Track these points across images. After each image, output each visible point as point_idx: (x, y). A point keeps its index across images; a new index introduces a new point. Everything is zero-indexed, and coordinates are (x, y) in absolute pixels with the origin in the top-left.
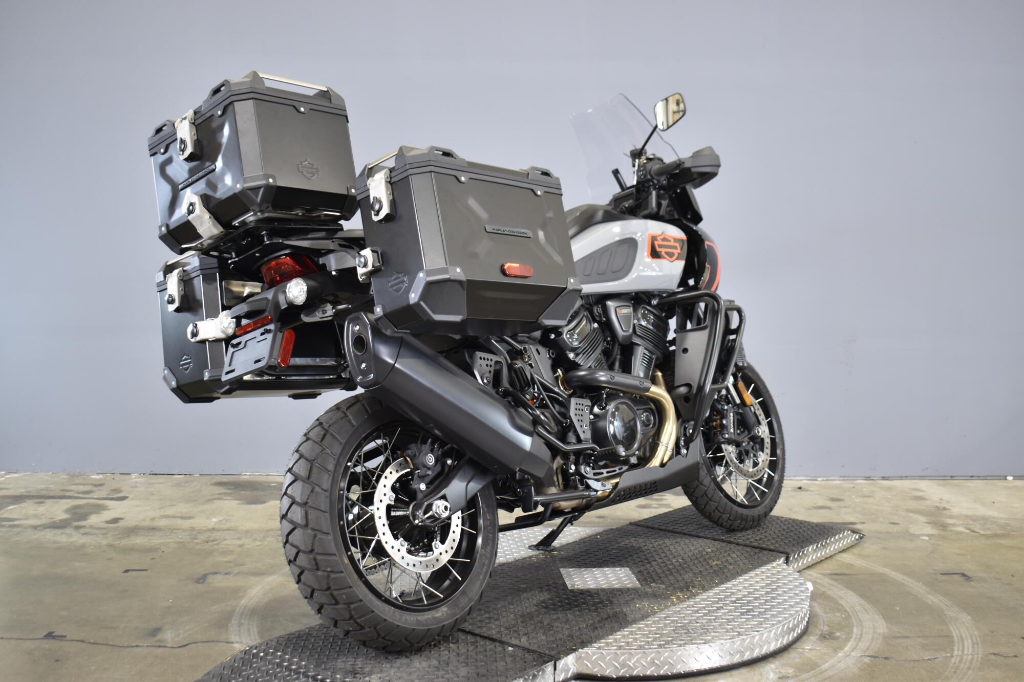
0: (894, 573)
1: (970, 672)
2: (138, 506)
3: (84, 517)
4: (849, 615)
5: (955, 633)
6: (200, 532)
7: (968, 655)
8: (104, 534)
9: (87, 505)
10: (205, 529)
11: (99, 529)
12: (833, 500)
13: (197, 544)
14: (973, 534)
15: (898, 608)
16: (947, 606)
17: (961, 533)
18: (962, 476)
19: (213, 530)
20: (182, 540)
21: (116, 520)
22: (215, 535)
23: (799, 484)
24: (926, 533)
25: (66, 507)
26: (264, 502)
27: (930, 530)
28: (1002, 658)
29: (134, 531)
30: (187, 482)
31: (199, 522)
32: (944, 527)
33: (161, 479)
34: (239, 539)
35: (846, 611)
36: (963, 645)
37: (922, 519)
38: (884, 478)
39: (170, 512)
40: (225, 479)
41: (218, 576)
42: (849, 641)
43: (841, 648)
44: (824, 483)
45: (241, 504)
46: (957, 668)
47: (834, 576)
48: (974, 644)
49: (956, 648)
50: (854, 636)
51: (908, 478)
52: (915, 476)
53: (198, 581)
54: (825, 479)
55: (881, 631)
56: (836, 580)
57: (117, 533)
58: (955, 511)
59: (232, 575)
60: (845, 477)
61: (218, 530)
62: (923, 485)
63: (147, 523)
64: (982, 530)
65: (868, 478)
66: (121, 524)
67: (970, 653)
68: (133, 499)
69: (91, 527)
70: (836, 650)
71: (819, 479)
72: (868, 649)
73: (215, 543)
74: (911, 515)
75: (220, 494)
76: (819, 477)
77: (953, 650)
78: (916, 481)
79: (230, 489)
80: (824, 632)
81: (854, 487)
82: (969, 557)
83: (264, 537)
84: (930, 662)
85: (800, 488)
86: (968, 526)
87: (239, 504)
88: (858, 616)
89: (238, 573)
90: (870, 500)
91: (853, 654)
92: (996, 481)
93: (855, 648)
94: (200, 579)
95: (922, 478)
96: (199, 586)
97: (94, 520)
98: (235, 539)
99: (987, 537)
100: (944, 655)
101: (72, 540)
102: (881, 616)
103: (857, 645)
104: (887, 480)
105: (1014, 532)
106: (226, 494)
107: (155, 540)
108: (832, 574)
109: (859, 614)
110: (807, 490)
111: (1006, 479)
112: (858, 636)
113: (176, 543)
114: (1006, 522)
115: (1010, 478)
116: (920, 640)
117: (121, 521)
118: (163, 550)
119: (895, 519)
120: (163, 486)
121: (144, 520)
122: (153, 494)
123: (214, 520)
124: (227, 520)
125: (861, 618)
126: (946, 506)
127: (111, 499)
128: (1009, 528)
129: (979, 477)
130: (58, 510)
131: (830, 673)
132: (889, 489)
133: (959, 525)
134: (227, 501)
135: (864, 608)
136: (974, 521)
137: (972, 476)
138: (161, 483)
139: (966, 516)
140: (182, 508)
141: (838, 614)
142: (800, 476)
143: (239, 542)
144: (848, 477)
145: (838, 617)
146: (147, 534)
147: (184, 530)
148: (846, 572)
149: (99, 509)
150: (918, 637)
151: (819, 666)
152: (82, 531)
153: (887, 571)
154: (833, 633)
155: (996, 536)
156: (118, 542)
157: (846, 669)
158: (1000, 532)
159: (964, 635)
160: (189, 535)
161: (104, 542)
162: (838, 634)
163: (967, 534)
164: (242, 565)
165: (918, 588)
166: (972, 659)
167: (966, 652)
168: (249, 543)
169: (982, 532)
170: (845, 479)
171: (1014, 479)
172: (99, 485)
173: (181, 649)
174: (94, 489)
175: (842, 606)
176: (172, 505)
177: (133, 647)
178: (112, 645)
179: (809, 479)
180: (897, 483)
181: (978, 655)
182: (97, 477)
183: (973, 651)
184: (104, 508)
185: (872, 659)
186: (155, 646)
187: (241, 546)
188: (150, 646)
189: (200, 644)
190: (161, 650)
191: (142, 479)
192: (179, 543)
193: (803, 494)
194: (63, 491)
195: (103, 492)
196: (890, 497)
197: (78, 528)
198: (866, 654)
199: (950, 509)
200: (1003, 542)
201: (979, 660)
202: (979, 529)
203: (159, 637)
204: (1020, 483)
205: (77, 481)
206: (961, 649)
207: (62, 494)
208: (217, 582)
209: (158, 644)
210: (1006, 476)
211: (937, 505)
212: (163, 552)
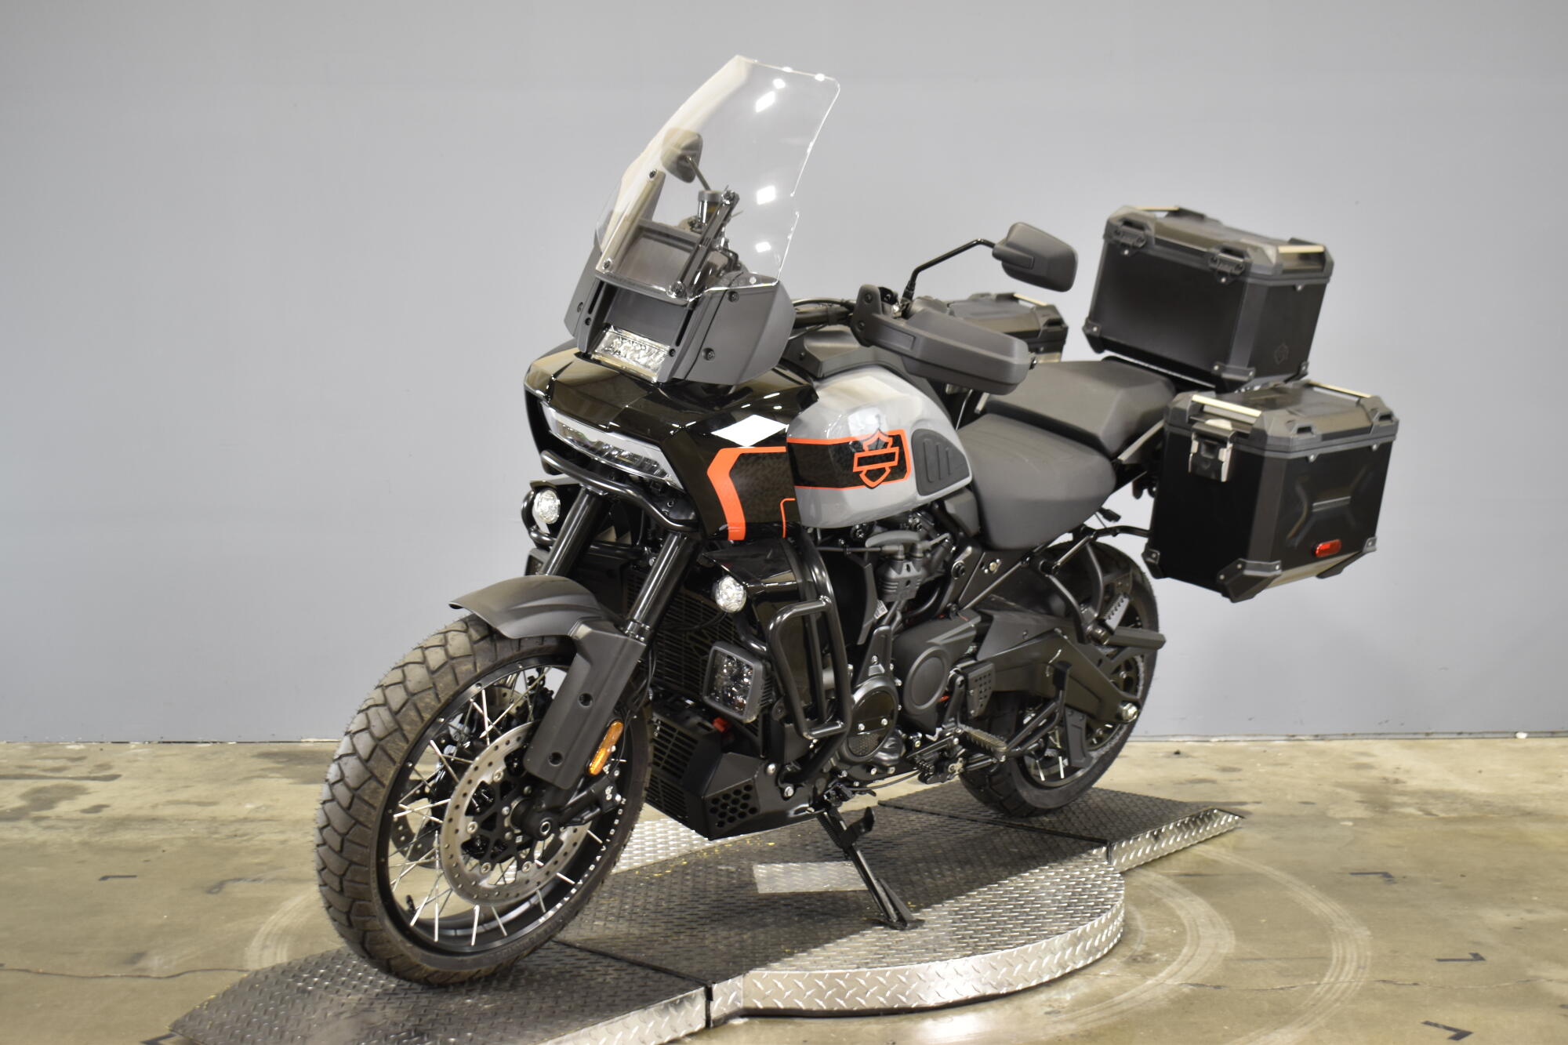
0: (1277, 873)
1: (1338, 1004)
2: (134, 788)
3: (50, 804)
4: (1184, 929)
5: (1336, 951)
6: (224, 823)
7: (1343, 982)
8: (76, 828)
9: (57, 787)
10: (233, 818)
11: (69, 820)
12: (1225, 770)
13: (217, 840)
14: (1429, 817)
15: (1264, 921)
16: (1341, 918)
17: (1408, 816)
18: (1443, 733)
19: (245, 820)
20: (195, 835)
21: (97, 808)
22: (247, 827)
23: (1176, 747)
24: (1352, 816)
25: (24, 790)
27: (1360, 812)
28: (1393, 987)
29: (123, 822)
30: (215, 753)
31: (224, 810)
32: (1384, 807)
33: (176, 749)
34: (282, 832)
35: (1182, 925)
36: (1342, 969)
37: (1355, 797)
38: (1317, 737)
39: (183, 795)
40: (275, 748)
41: (242, 883)
42: (1169, 965)
43: (1153, 974)
44: (1220, 745)
45: (295, 783)
46: (1320, 999)
47: (1183, 878)
48: (1359, 967)
49: (1328, 974)
50: (1180, 958)
51: (1357, 737)
52: (1369, 734)
53: (210, 891)
54: (1223, 739)
55: (1224, 951)
56: (1182, 883)
57: (98, 825)
58: (1413, 784)
59: (262, 882)
60: (1255, 735)
61: (253, 821)
62: (1378, 747)
63: (146, 812)
64: (1444, 812)
65: (1291, 737)
66: (105, 813)
67: (1347, 980)
68: (127, 778)
69: (59, 818)
70: (1145, 977)
71: (1214, 740)
72: (1194, 975)
73: (245, 838)
74: (1339, 790)
75: (263, 770)
76: (1213, 736)
77: (1323, 975)
78: (1370, 741)
79: (278, 763)
80: (1136, 954)
81: (1265, 751)
82: (1406, 850)
84: (1281, 991)
85: (1177, 753)
86: (1423, 807)
87: (289, 784)
88: (1198, 931)
89: (273, 880)
90: (1284, 770)
91: (1170, 982)
92: (1498, 740)
93: (1176, 973)
94: (215, 887)
95: (1379, 735)
96: (211, 897)
97: (64, 808)
98: (277, 833)
99: (1447, 821)
100: (1307, 983)
101: (27, 836)
102: (1233, 932)
103: (1180, 969)
104: (1322, 740)
105: (1494, 813)
106: (272, 770)
107: (154, 836)
108: (1181, 875)
109: (1200, 928)
110: (1187, 756)
111: (1515, 737)
112: (1186, 959)
113: (185, 838)
115: (1522, 736)
116: (1278, 963)
117: (105, 809)
118: (164, 848)
119: (1311, 797)
120: (177, 760)
121: (140, 808)
122: (159, 771)
123: (249, 806)
124: (268, 807)
125: (1201, 934)
126: (1401, 777)
127: (94, 779)
128: (1488, 807)
129: (1470, 734)
130: (10, 796)
131: (1125, 1007)
132: (1321, 753)
133: (1409, 805)
134: (272, 780)
135: (1211, 920)
136: (1436, 798)
137: (1460, 733)
138: (176, 755)
139: (1427, 792)
140: (201, 791)
141: (1167, 929)
142: (1183, 736)
143: (282, 837)
144: (1261, 735)
145: (1167, 932)
146: (143, 827)
147: (200, 821)
148: (1204, 872)
149: (73, 792)
150: (1277, 959)
151: (1112, 998)
152: (44, 823)
153: (1268, 869)
154: (1150, 954)
155: (1464, 820)
156: (97, 839)
157: (1150, 1001)
158: (1470, 814)
159: (1349, 956)
160: (207, 828)
161: (76, 839)
162: (1157, 955)
163: (1418, 817)
164: (282, 868)
165: (1306, 893)
166: (1348, 988)
167: (1341, 979)
168: (295, 838)
169: (1442, 815)
170: (1255, 738)
171: (1527, 737)
172: (78, 758)
173: (171, 980)
174: (69, 764)
175: (1178, 918)
176: (187, 787)
177: (101, 977)
178: (70, 976)
179: (1196, 739)
180: (1337, 745)
181: (1359, 981)
182: (77, 747)
183: (1353, 978)
184: (82, 791)
185: (1195, 988)
186: (132, 977)
187: (283, 842)
188: (126, 976)
189: (199, 973)
190: (142, 981)
191: (146, 751)
192: (189, 839)
193: (1180, 761)
194: (21, 767)
195: (83, 769)
196: (1316, 764)
197: (37, 819)
198: (1189, 982)
199: (1404, 782)
200: (1471, 828)
201: (1358, 988)
202: (1438, 809)
203: (141, 964)
204: (1536, 743)
205: (45, 754)
206: (1336, 974)
207: (18, 772)
208: (238, 890)
209: (138, 973)
210: (1516, 733)
211: (1388, 775)
212: (163, 851)
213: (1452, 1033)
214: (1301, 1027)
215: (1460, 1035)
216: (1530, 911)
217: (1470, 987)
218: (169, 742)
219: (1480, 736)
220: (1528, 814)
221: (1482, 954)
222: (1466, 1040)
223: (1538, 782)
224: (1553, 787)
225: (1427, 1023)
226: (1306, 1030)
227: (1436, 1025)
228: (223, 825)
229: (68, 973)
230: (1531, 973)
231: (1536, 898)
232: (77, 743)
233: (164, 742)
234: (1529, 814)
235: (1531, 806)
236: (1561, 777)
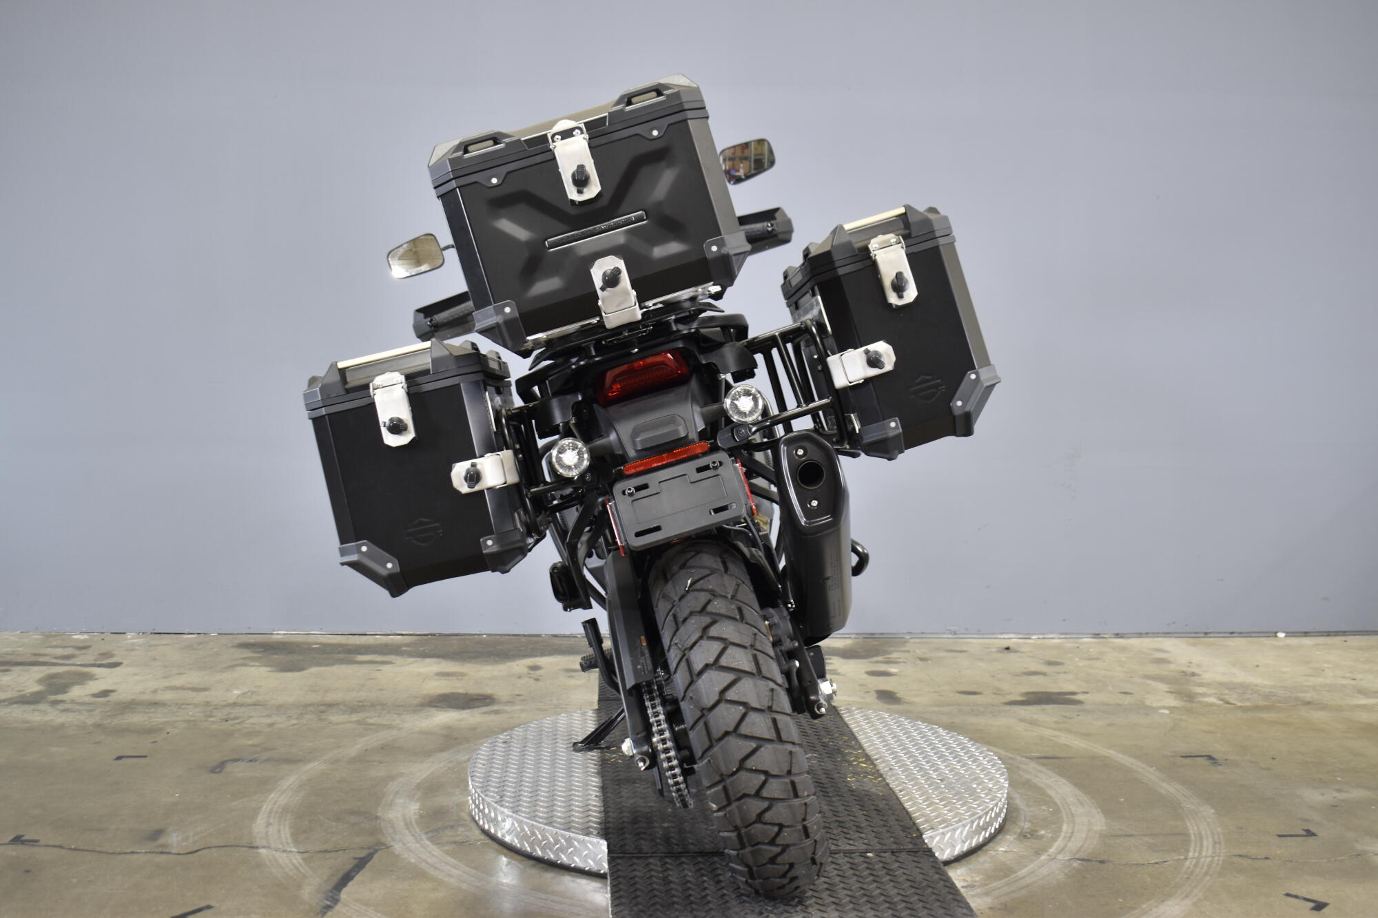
0: (1121, 756)
1: (1208, 878)
2: (135, 674)
3: (64, 689)
4: (1059, 808)
5: (1192, 830)
6: (217, 707)
7: (1206, 857)
8: (89, 711)
9: (68, 673)
10: (224, 703)
11: (83, 704)
12: (1050, 663)
13: (213, 723)
14: (1227, 706)
15: (1122, 800)
16: (1185, 796)
17: (1211, 705)
18: (1219, 633)
19: (235, 704)
20: (193, 719)
21: (105, 693)
22: (237, 711)
23: (1005, 643)
24: (1166, 705)
25: (39, 676)
26: (302, 669)
27: (1172, 701)
28: (1250, 861)
29: (130, 706)
30: (201, 643)
31: (216, 696)
32: (1190, 697)
33: (167, 639)
34: (268, 716)
35: (1055, 803)
36: (1201, 845)
37: (1163, 687)
38: (1117, 635)
39: (177, 682)
40: (252, 639)
41: (239, 763)
42: (1056, 841)
43: (1045, 850)
44: (1039, 642)
45: (272, 671)
46: (1192, 873)
47: (1045, 761)
48: (1215, 843)
49: (1192, 849)
50: (1063, 834)
51: (1150, 635)
52: (1159, 633)
53: (213, 771)
54: (1041, 636)
55: (1097, 828)
56: (1044, 765)
57: (107, 709)
58: (1207, 677)
59: (258, 763)
60: (1067, 634)
61: (242, 705)
62: (1168, 644)
63: (147, 697)
64: (1240, 701)
65: (1096, 636)
66: (113, 697)
67: (1209, 854)
68: (128, 666)
69: (73, 702)
70: (1038, 852)
71: (1034, 637)
72: (1079, 851)
73: (237, 721)
74: (1149, 682)
75: (244, 659)
76: (1033, 634)
77: (1187, 851)
78: (1159, 639)
79: (258, 652)
80: (1024, 830)
81: (1078, 647)
82: (1219, 735)
83: (302, 714)
84: (1157, 866)
85: (1008, 649)
86: (1222, 697)
87: (268, 672)
88: (1070, 809)
89: (267, 760)
90: (1098, 664)
91: (1060, 857)
92: (1262, 639)
93: (1063, 849)
94: (216, 768)
95: (1167, 634)
96: (213, 777)
97: (76, 692)
98: (264, 716)
99: (1245, 709)
100: (1176, 858)
101: (47, 718)
102: (1099, 810)
103: (1066, 845)
104: (1121, 637)
105: (1280, 703)
106: (252, 659)
107: (158, 718)
108: (1041, 758)
109: (1071, 807)
110: (1016, 652)
111: (1276, 636)
112: (1068, 835)
113: (185, 721)
114: (1271, 690)
115: (1281, 635)
116: (1146, 839)
117: (112, 694)
118: (168, 731)
119: (1128, 688)
120: (168, 649)
121: (143, 693)
122: (155, 659)
123: (236, 692)
124: (253, 693)
125: (1074, 812)
126: (1196, 670)
127: (100, 666)
128: (1274, 698)
129: (1240, 633)
130: (29, 680)
131: (1029, 881)
132: (1123, 649)
133: (1210, 696)
134: (253, 668)
135: (1078, 800)
136: (1230, 689)
137: (1232, 633)
138: (167, 645)
139: (1221, 684)
140: (193, 678)
141: (1044, 808)
142: (1008, 633)
143: (269, 721)
144: (1072, 633)
145: (1044, 810)
146: (147, 710)
147: (196, 706)
148: (1059, 755)
149: (83, 678)
150: (1144, 835)
151: (1016, 872)
152: (60, 707)
153: (1111, 753)
154: (1036, 831)
155: (1257, 708)
156: (108, 721)
157: (1049, 875)
158: (1262, 703)
159: (1203, 833)
160: (203, 712)
161: (90, 721)
162: (1043, 832)
163: (1219, 706)
164: (272, 749)
165: (1150, 775)
166: (1211, 862)
167: (1204, 854)
168: (281, 721)
169: (1239, 704)
170: (1067, 636)
171: (1286, 636)
172: (84, 647)
173: (190, 855)
174: (77, 652)
175: (1050, 797)
176: (181, 674)
177: (127, 853)
178: (100, 852)
179: (1020, 636)
180: (1134, 642)
181: (1220, 856)
182: (81, 637)
183: (1213, 853)
184: (90, 677)
185: (1084, 863)
186: (156, 853)
187: (271, 725)
188: (149, 852)
189: (214, 850)
190: (164, 857)
191: (140, 641)
192: (188, 721)
193: (1011, 656)
194: (35, 655)
195: (89, 657)
196: (1123, 659)
197: (55, 703)
198: (1077, 857)
199: (1199, 675)
200: (1265, 715)
201: (1221, 862)
202: (1235, 700)
203: (161, 841)
204: (1293, 641)
205: (55, 643)
206: (1198, 849)
207: (34, 659)
208: (239, 770)
209: (160, 850)
210: (1277, 633)
211: (1185, 669)
212: (168, 733)
213: (1312, 905)
214: (1183, 899)
215: (1319, 906)
216: (1339, 791)
217: (1313, 861)
218: (160, 634)
219: (1248, 635)
220: (1307, 703)
221: (1313, 829)
222: (1325, 910)
223: (1306, 675)
224: (1320, 680)
225: (1288, 895)
226: (1188, 902)
227: (1296, 897)
228: (216, 709)
229: (98, 849)
230: (1359, 847)
231: (1339, 779)
232: (81, 633)
233: (155, 633)
234: (1309, 703)
235: (1308, 696)
236: (1323, 670)
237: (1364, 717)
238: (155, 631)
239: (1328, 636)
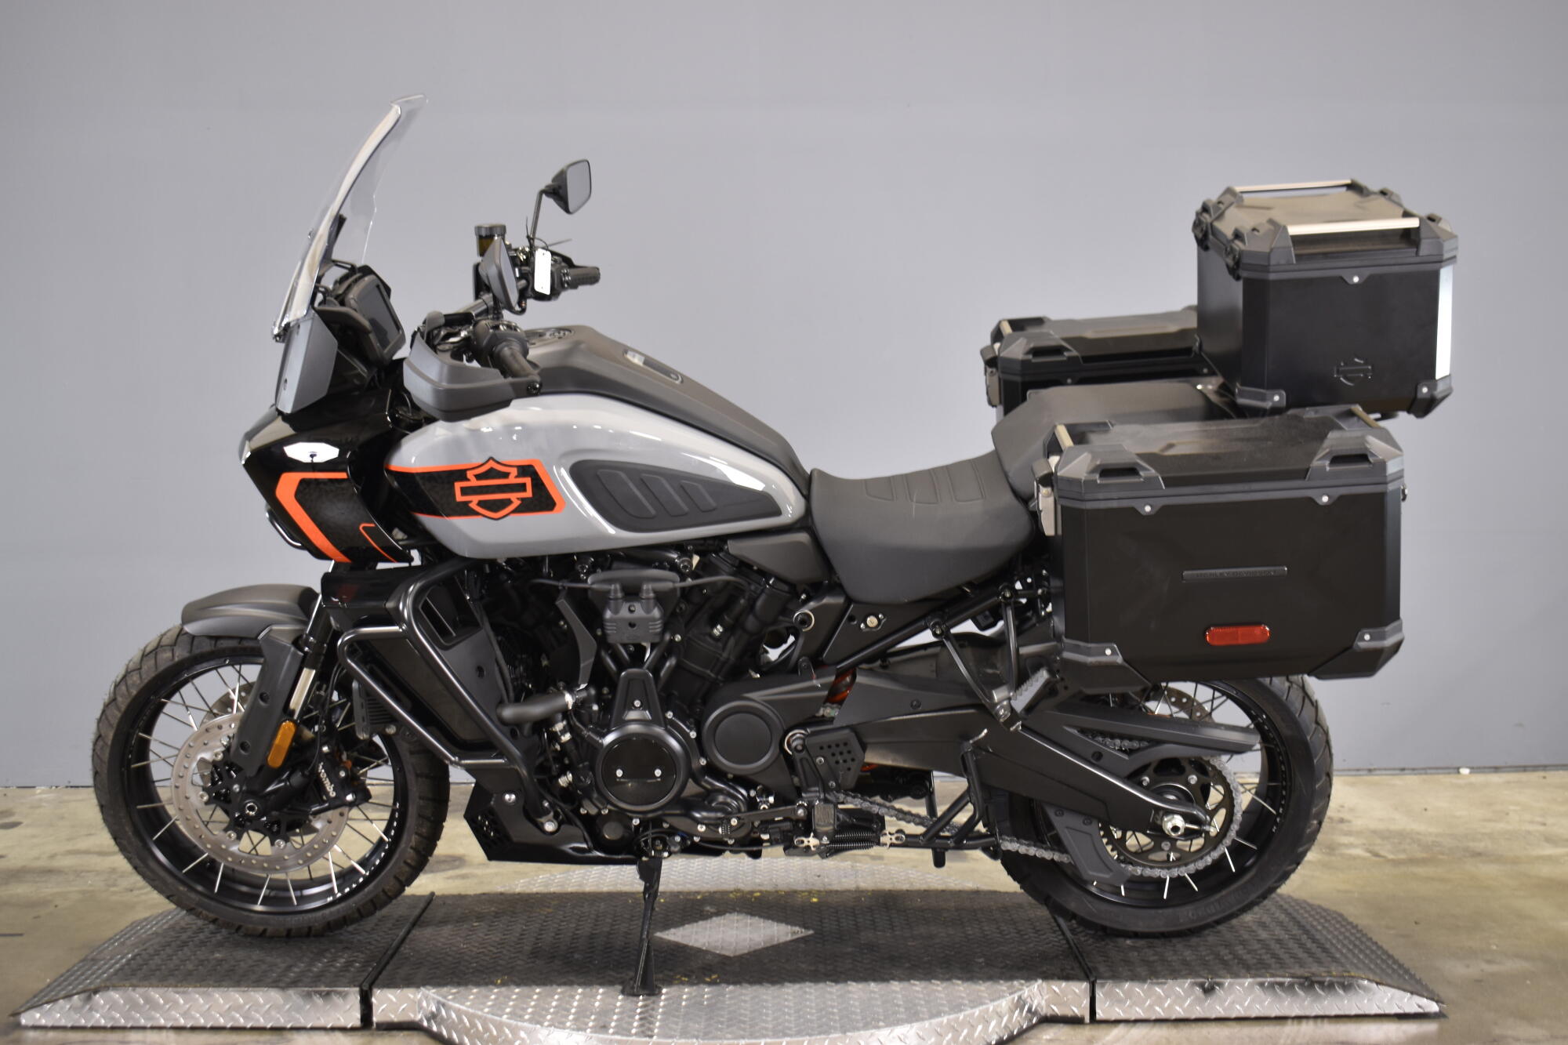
2: (34, 836)
6: (124, 875)
13: (114, 893)
14: (1377, 859)
17: (1354, 858)
18: (1385, 769)
20: (91, 888)
29: (17, 874)
32: (1331, 847)
39: (84, 844)
58: (1359, 823)
63: (43, 863)
64: (1391, 853)
68: (27, 826)
82: (1356, 895)
86: (1371, 848)
92: (1440, 776)
99: (1396, 863)
105: (1443, 854)
107: (48, 889)
111: (1459, 772)
113: (80, 892)
114: (1435, 840)
115: (1465, 771)
117: (1, 860)
118: (57, 903)
120: (83, 806)
121: (38, 858)
122: (62, 818)
126: (1346, 816)
128: (1437, 848)
129: (1413, 769)
133: (1357, 846)
136: (1385, 838)
137: (1403, 769)
138: (82, 800)
139: (1374, 832)
140: (104, 840)
146: (37, 879)
147: (98, 873)
155: (1412, 861)
158: (1420, 855)
160: (107, 879)
163: (1364, 859)
169: (1391, 856)
171: (1471, 773)
176: (90, 835)
191: (50, 795)
192: (83, 892)
199: (1349, 821)
200: (1421, 870)
202: (1386, 851)
204: (1480, 778)
210: (1459, 768)
212: (56, 906)
216: (1489, 962)
218: (78, 787)
219: (1423, 772)
220: (1477, 855)
223: (1485, 820)
224: (1500, 826)
228: (122, 876)
230: (1497, 1031)
231: (1495, 947)
233: (68, 788)
234: (1480, 854)
235: (1480, 846)
236: (1507, 814)
237: (1545, 871)
238: (71, 784)
239: (1525, 771)
